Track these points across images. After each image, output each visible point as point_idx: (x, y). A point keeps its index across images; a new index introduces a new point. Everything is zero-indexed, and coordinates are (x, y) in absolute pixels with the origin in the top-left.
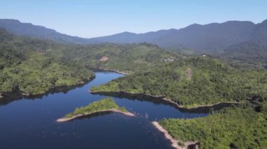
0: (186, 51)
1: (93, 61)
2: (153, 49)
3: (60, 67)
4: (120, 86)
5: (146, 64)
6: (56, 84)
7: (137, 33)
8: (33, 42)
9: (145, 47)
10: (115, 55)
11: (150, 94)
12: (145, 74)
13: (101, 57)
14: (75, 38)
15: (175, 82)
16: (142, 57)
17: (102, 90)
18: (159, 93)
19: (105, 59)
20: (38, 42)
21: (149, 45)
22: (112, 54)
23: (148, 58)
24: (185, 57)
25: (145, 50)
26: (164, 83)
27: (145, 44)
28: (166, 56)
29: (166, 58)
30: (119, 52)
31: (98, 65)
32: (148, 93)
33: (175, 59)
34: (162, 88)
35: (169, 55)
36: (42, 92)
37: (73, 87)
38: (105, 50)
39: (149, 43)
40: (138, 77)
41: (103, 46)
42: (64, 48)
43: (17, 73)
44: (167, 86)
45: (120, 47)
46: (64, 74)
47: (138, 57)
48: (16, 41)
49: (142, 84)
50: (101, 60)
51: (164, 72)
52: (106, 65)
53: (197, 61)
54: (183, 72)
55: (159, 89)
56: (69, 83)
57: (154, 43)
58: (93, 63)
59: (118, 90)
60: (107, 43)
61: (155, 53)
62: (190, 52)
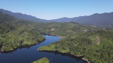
0: (92, 26)
1: (48, 30)
2: (76, 25)
3: (28, 34)
4: (56, 47)
5: (72, 33)
6: (23, 44)
7: (70, 18)
8: (23, 22)
9: (73, 24)
10: (58, 28)
11: (73, 54)
12: (71, 40)
13: (51, 29)
14: (43, 20)
15: (90, 46)
16: (71, 29)
17: (45, 49)
18: (80, 54)
19: (53, 29)
20: (25, 22)
21: (74, 23)
22: (57, 27)
23: (74, 29)
24: (93, 29)
25: (73, 25)
26: (82, 47)
27: (72, 22)
28: (83, 28)
29: (83, 30)
30: (60, 26)
31: (49, 32)
32: (72, 53)
33: (88, 30)
34: (82, 50)
35: (84, 28)
36: (11, 49)
37: (32, 45)
38: (53, 25)
39: (75, 22)
40: (67, 42)
41: (53, 23)
42: (36, 24)
43: (5, 37)
44: (85, 49)
45: (61, 24)
46: (27, 38)
47: (69, 29)
48: (16, 21)
49: (69, 47)
50: (51, 30)
51: (82, 39)
52: (53, 32)
53: (102, 32)
54: (94, 39)
55: (79, 51)
56: (29, 43)
57: (77, 22)
58: (47, 31)
59: (55, 50)
60: (55, 22)
61: (77, 27)
62: (95, 27)
